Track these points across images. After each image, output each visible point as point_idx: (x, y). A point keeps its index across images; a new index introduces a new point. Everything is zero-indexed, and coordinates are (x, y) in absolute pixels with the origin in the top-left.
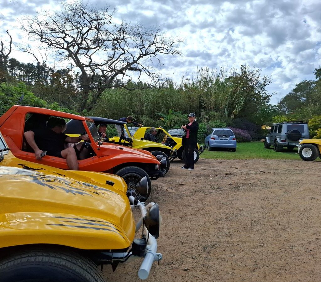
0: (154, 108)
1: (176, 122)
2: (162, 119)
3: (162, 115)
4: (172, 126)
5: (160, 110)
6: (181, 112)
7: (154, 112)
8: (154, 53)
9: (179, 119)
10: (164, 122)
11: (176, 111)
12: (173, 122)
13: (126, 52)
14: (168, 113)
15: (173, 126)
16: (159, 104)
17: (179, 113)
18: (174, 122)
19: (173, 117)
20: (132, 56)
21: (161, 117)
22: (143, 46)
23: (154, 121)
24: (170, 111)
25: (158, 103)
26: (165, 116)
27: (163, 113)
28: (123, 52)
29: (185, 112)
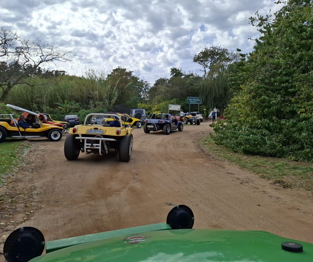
0: (52, 99)
1: (71, 109)
2: (60, 107)
3: (60, 104)
4: (67, 112)
5: (57, 101)
6: (74, 101)
7: (52, 102)
8: (51, 60)
9: (73, 107)
10: (61, 110)
11: (70, 101)
12: (68, 109)
13: (30, 59)
14: (64, 102)
15: (69, 112)
16: (56, 96)
17: (73, 102)
18: (69, 109)
19: (68, 106)
20: (33, 61)
21: (58, 105)
22: (42, 54)
23: (53, 109)
24: (66, 101)
25: (55, 95)
26: (61, 105)
27: (60, 103)
28: (28, 60)
29: (78, 101)
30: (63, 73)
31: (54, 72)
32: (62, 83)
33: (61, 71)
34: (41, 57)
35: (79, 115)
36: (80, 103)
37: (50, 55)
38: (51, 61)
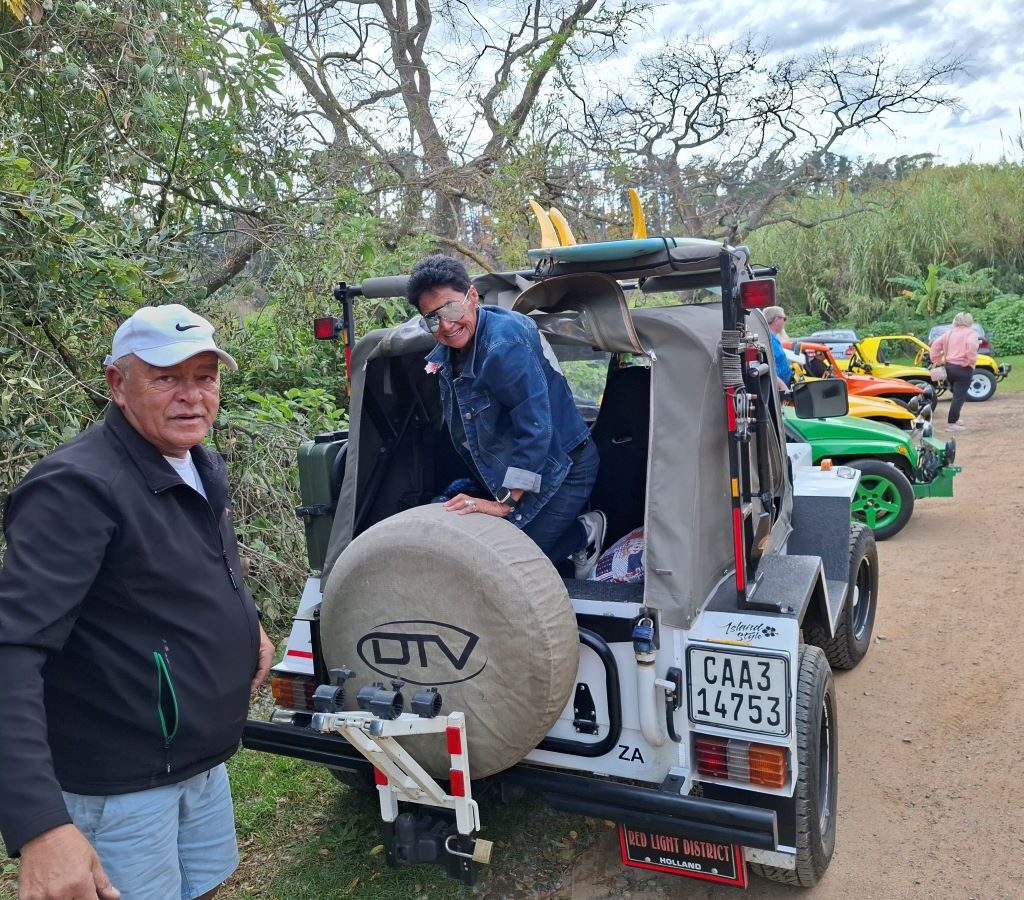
0: (880, 264)
1: (953, 299)
2: (908, 293)
3: (908, 281)
4: (940, 309)
5: (901, 268)
6: (967, 265)
7: (881, 275)
8: (876, 116)
9: (962, 288)
10: (914, 303)
11: (951, 265)
12: (942, 300)
13: (796, 131)
14: (925, 272)
15: (945, 309)
16: (896, 250)
17: (963, 269)
18: (947, 297)
19: (943, 285)
20: (811, 134)
21: (903, 287)
22: (843, 102)
23: (882, 303)
24: (932, 268)
25: (891, 250)
26: (915, 284)
27: (909, 275)
28: (790, 135)
29: (982, 263)
30: (923, 160)
31: (894, 162)
32: (917, 202)
33: (917, 157)
34: (836, 113)
35: (988, 319)
36: (992, 270)
37: (870, 98)
38: (875, 119)
